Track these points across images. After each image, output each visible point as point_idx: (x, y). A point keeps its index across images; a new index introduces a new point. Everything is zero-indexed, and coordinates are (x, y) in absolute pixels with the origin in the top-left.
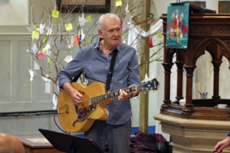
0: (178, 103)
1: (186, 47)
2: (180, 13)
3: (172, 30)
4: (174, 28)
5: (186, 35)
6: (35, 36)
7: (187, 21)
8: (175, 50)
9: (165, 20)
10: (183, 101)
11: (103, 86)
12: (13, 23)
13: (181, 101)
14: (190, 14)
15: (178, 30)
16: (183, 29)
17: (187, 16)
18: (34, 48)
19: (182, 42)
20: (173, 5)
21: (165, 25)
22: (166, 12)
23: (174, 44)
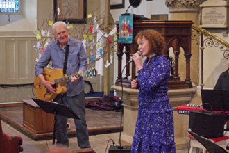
0: (126, 78)
1: (131, 42)
2: (127, 21)
3: (122, 31)
4: (124, 30)
5: (132, 34)
6: (38, 37)
7: (132, 25)
8: (124, 45)
9: (118, 25)
10: (130, 77)
11: (61, 70)
12: (28, 30)
13: (129, 77)
14: (134, 21)
15: (126, 31)
16: (130, 31)
17: (132, 22)
18: (38, 45)
19: (129, 39)
20: (123, 15)
21: (118, 28)
22: (118, 20)
23: (124, 40)
